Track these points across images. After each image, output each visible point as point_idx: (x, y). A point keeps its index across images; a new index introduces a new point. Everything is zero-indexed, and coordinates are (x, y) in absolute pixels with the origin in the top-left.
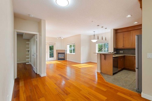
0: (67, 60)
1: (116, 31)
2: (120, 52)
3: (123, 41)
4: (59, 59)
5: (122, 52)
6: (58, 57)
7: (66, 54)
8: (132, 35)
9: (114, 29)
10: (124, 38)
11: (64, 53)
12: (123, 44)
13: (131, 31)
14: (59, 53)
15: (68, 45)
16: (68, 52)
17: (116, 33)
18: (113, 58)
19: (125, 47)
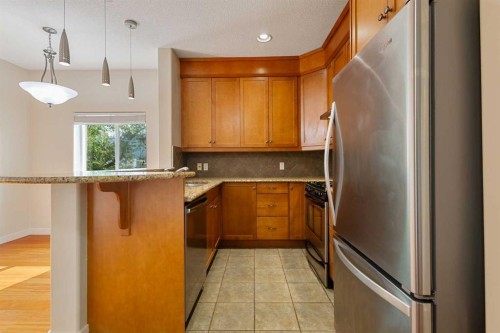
1: (183, 68)
2: (200, 169)
5: (206, 167)
10: (213, 102)
17: (181, 78)
18: (187, 204)
19: (218, 143)
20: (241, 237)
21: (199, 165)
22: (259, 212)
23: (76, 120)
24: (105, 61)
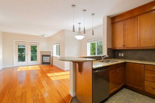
0: (53, 64)
1: (113, 20)
2: (120, 55)
3: (124, 36)
4: (43, 63)
5: (123, 55)
6: (42, 61)
7: (53, 56)
8: (139, 23)
9: (108, 17)
10: (124, 30)
11: (49, 56)
12: (124, 42)
13: (137, 16)
14: (43, 56)
15: (54, 46)
16: (54, 54)
17: (112, 24)
19: (126, 46)
20: (135, 87)
21: (120, 54)
22: (146, 78)
23: (88, 42)
24: (84, 28)
